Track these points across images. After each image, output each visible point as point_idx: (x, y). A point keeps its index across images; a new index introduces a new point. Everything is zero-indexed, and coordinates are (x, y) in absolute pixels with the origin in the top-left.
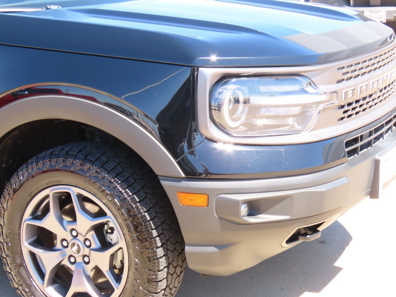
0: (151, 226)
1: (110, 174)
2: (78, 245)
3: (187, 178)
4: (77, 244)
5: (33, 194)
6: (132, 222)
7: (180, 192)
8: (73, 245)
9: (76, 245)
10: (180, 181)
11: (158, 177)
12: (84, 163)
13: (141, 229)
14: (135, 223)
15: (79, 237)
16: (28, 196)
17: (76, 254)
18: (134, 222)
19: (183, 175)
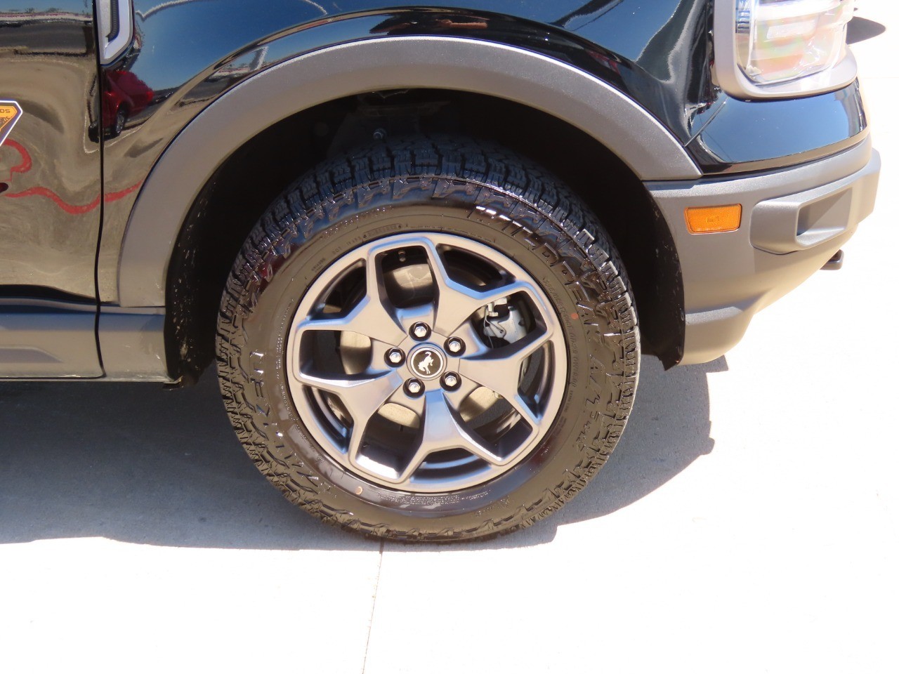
0: (620, 287)
1: (527, 194)
2: (434, 356)
3: (703, 177)
4: (430, 354)
5: (324, 264)
6: (586, 283)
7: (689, 208)
8: (422, 356)
9: (428, 355)
10: (690, 187)
11: (644, 184)
12: (463, 177)
13: (605, 296)
14: (592, 286)
15: (434, 338)
16: (313, 270)
17: (429, 375)
18: (589, 283)
19: (699, 173)
